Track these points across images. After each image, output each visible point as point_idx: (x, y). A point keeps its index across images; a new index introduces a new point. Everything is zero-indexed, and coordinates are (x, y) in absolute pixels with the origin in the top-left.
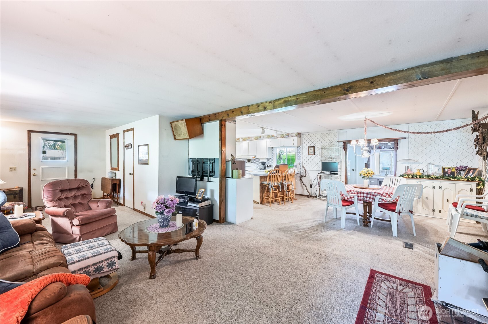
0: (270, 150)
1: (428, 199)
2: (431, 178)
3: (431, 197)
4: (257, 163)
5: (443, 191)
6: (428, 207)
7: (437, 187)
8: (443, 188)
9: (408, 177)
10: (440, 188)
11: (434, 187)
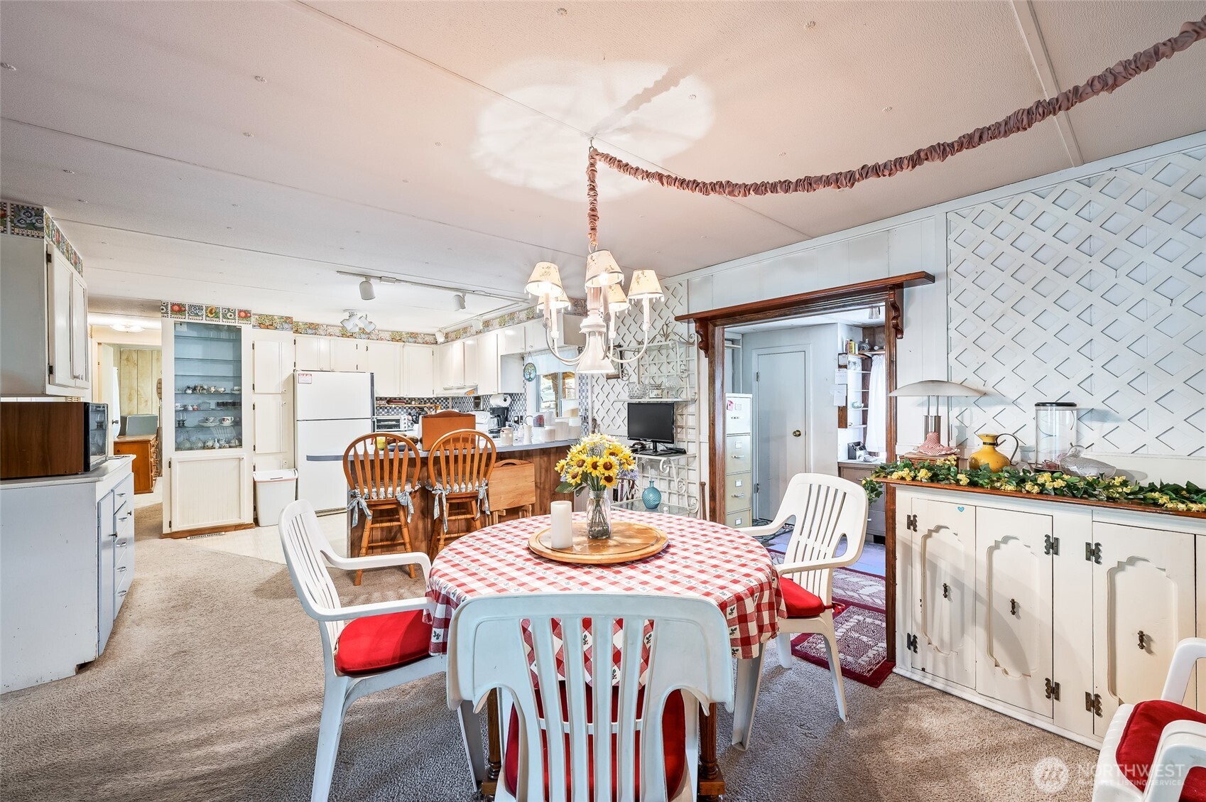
0: (516, 364)
1: (1020, 612)
2: (1036, 489)
3: (1035, 606)
5: (1112, 573)
6: (1020, 662)
7: (1072, 550)
8: (1109, 557)
9: (914, 479)
10: (1093, 553)
11: (1052, 546)
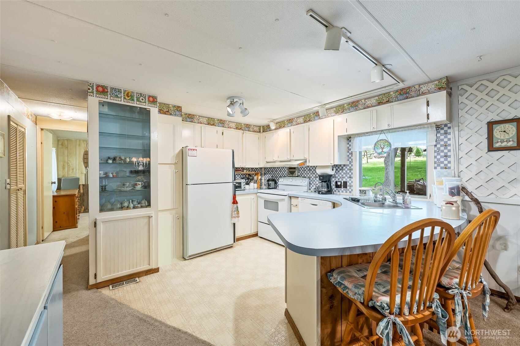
0: (344, 143)
4: (309, 178)
